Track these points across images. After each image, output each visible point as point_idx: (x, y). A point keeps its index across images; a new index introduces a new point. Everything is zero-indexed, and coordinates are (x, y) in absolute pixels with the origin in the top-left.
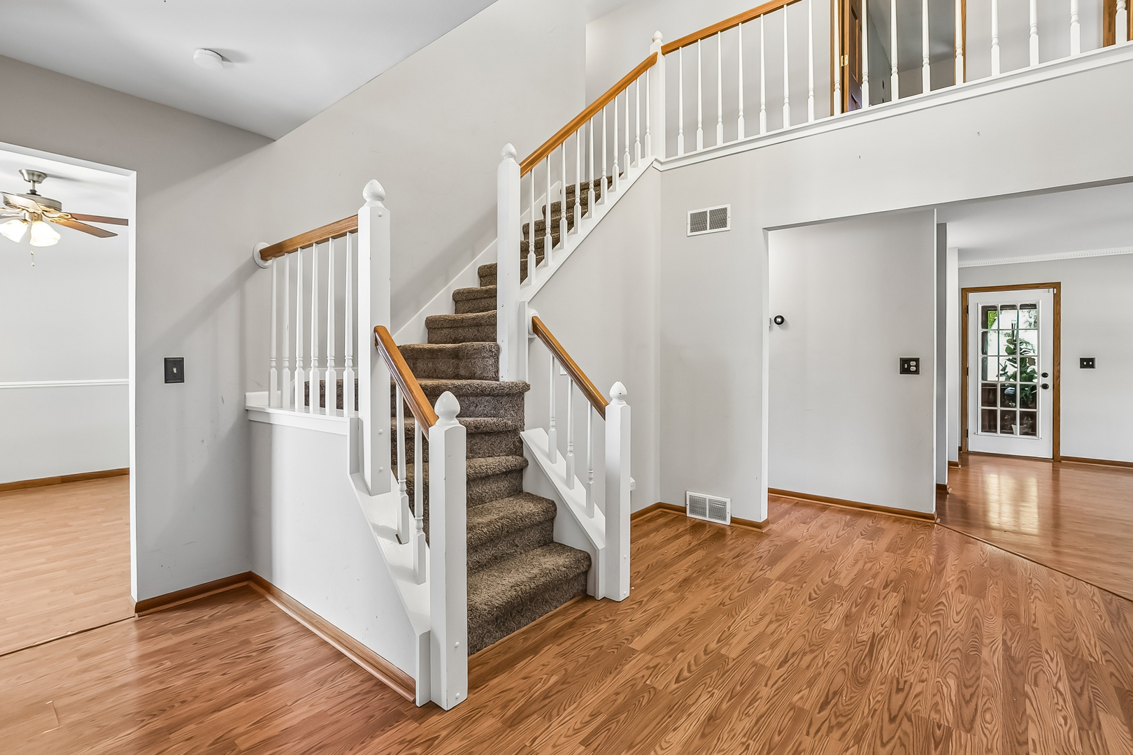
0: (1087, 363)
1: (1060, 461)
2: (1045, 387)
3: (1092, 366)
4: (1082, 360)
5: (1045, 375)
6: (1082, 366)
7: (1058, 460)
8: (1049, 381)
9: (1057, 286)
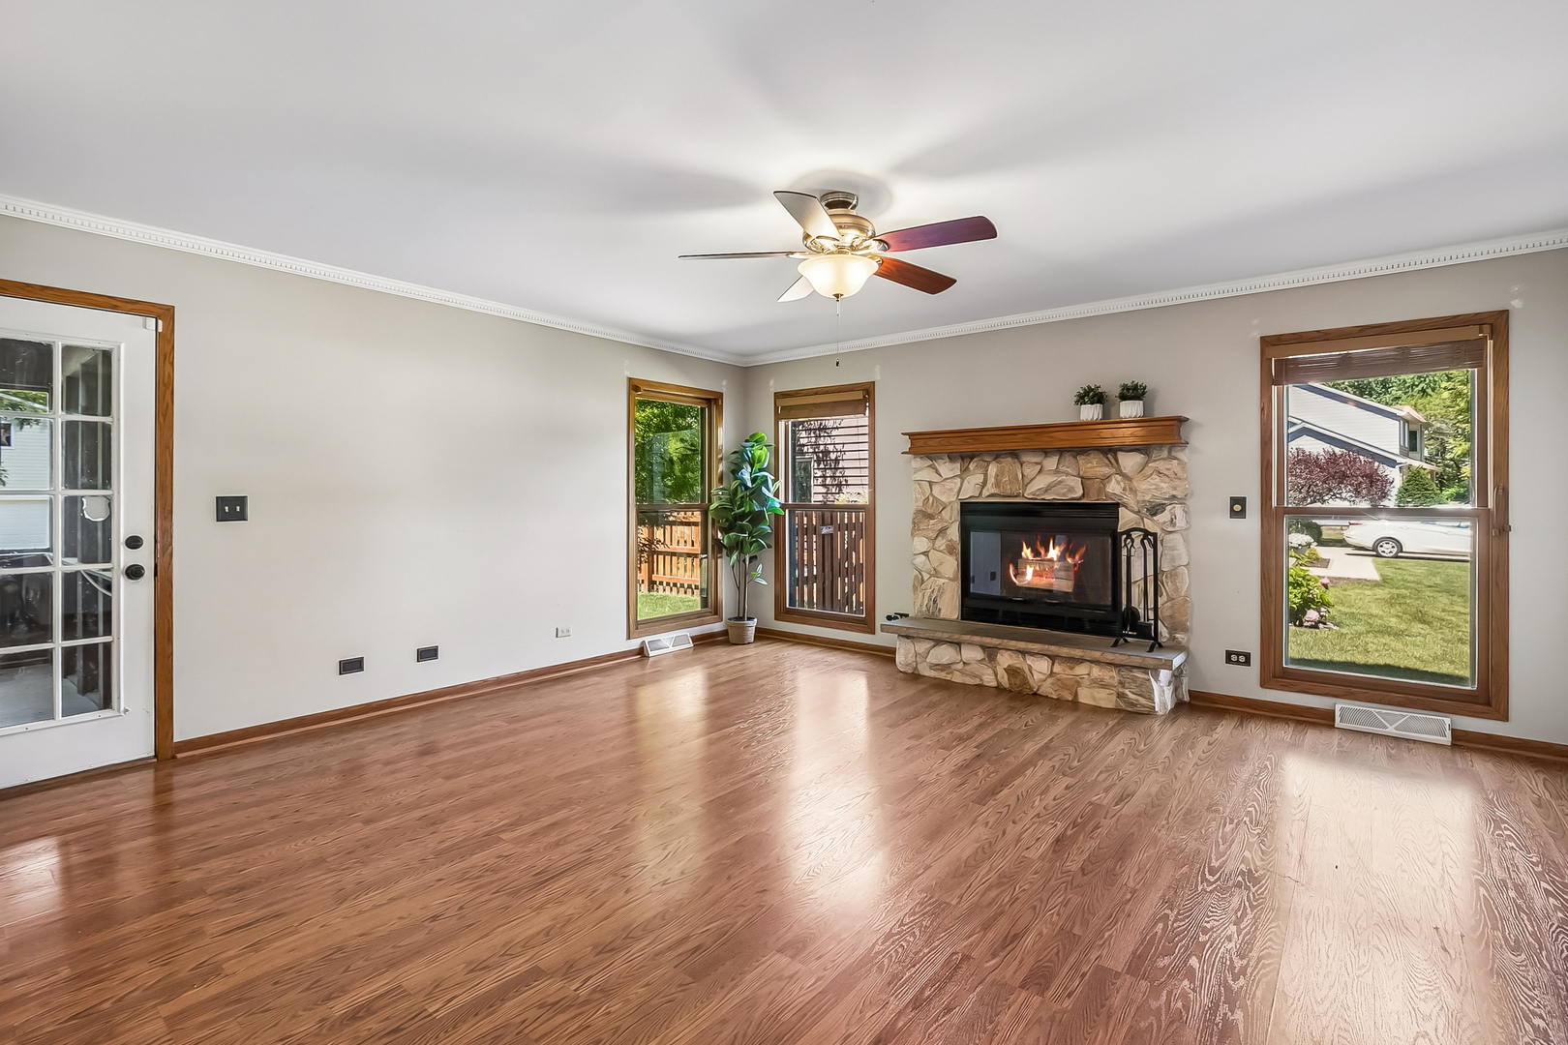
0: (231, 509)
1: (174, 757)
2: (134, 572)
3: (242, 517)
4: (221, 502)
5: (134, 543)
6: (222, 517)
7: (168, 755)
8: (144, 557)
9: (164, 314)
